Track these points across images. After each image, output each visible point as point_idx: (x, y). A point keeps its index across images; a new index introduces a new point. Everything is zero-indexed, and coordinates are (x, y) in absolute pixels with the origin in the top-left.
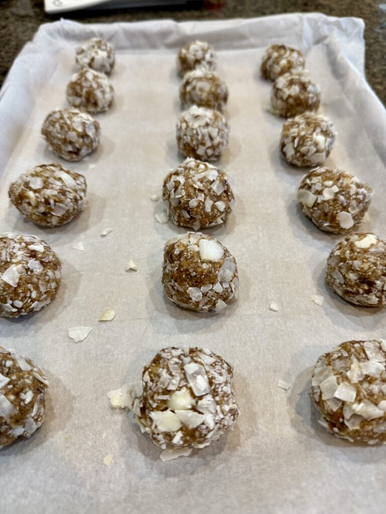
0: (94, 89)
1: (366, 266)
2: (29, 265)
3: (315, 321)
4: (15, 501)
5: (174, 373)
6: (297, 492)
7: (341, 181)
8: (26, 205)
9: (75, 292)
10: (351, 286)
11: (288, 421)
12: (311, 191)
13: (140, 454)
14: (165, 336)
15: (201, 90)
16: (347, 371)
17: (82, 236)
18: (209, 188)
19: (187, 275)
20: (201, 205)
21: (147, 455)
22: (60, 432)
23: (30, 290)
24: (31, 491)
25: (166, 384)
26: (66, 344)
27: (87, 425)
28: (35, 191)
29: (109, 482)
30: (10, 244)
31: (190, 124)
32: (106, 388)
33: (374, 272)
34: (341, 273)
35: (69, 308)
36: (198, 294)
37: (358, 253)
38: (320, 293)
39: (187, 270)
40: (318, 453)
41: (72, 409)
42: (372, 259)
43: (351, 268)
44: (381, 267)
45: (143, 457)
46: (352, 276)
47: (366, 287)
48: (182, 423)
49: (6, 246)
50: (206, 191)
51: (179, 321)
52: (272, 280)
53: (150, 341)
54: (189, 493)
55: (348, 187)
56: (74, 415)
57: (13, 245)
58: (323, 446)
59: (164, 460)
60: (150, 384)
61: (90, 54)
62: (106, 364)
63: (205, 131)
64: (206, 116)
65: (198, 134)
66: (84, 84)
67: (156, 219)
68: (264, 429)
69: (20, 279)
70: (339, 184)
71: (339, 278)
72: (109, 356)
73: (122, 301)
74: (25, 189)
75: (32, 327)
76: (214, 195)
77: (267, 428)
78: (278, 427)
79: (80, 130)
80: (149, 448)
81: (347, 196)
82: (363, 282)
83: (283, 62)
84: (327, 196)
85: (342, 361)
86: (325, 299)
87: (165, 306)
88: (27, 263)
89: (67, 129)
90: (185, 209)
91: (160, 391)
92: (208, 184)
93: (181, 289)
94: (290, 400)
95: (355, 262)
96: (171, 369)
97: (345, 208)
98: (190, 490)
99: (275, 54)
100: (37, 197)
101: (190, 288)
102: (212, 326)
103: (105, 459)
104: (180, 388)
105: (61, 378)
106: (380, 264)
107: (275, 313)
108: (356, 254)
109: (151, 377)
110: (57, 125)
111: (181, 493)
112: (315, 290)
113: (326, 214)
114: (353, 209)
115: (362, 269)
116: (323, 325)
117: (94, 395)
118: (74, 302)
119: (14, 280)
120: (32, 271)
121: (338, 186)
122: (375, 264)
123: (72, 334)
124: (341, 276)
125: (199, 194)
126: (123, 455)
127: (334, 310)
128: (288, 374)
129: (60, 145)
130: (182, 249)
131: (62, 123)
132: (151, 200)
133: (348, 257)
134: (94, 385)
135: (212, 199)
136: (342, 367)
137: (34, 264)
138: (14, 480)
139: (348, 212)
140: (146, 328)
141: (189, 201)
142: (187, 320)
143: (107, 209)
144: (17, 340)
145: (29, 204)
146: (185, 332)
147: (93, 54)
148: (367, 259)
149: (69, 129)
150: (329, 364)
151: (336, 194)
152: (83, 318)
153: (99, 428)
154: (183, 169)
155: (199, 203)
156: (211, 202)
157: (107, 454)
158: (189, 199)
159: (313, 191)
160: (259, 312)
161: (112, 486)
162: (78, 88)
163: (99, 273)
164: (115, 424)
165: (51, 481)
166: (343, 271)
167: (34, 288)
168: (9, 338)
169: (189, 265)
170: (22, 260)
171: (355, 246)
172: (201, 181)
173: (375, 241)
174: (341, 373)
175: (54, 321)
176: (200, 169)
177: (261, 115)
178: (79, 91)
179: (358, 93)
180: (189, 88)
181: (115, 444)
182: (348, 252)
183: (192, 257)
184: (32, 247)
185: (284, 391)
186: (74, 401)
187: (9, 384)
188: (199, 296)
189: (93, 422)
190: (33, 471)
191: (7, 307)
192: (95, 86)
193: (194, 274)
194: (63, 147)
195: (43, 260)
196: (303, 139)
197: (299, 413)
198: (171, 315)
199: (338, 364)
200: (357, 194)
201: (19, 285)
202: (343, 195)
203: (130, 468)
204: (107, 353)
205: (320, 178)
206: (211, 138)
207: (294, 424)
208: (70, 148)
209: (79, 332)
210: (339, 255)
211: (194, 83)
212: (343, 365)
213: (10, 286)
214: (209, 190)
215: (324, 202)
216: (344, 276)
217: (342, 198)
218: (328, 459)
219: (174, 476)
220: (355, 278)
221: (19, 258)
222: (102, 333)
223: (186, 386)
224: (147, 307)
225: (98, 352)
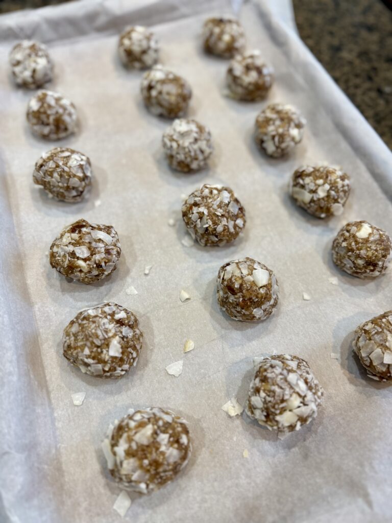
0: (61, 115)
1: (370, 254)
2: (124, 334)
3: (338, 300)
4: (200, 507)
5: (283, 387)
6: (378, 430)
7: (329, 178)
8: (79, 274)
9: (152, 334)
10: (360, 269)
11: (347, 381)
12: (305, 189)
13: (264, 441)
14: (240, 348)
15: (168, 94)
16: (386, 342)
17: (129, 280)
18: (227, 210)
19: (251, 302)
20: (226, 228)
21: (269, 440)
22: (204, 449)
23: (130, 353)
24: (207, 497)
25: (281, 396)
26: (170, 381)
27: (219, 436)
28: (85, 260)
29: (255, 468)
30: (99, 322)
31: (181, 142)
32: (218, 404)
33: (376, 256)
34: (351, 260)
35: (156, 350)
36: (260, 312)
37: (362, 243)
38: (334, 275)
39: (250, 299)
40: (376, 397)
41: (202, 430)
42: (373, 247)
43: (358, 256)
44: (380, 252)
45: (267, 442)
46: (360, 262)
47: (372, 268)
48: (298, 416)
49: (97, 325)
50: (226, 215)
51: (244, 332)
52: (296, 274)
53: (230, 356)
54: (312, 455)
55: (336, 182)
56: (206, 433)
57: (102, 322)
58: (376, 391)
59: (282, 439)
60: (268, 399)
61: (30, 66)
62: (209, 386)
63: (196, 147)
64: (191, 131)
65: (190, 151)
66: (49, 112)
67: (183, 245)
68: (334, 392)
69: (122, 348)
70: (329, 182)
71: (349, 264)
72: (207, 378)
73: (193, 329)
74: (72, 259)
75: (135, 377)
76: (233, 215)
77: (335, 390)
78: (342, 387)
79: (80, 175)
80: (267, 434)
81: (336, 190)
82: (369, 265)
83: (226, 38)
84: (321, 194)
85: (379, 336)
86: (339, 280)
87: (228, 323)
88: (121, 332)
89: (67, 177)
90: (213, 234)
91: (279, 402)
92: (226, 207)
93: (247, 313)
94: (342, 365)
95: (362, 251)
96: (280, 385)
97: (336, 201)
98: (311, 453)
99: (217, 30)
100: (89, 264)
101: (255, 310)
102: (269, 327)
103: (244, 454)
104: (291, 395)
105: (181, 409)
106: (380, 249)
107: (308, 302)
108: (360, 245)
109: (266, 393)
110: (56, 175)
111: (306, 457)
112: (328, 273)
113: (321, 208)
114: (342, 199)
115: (368, 256)
116: (344, 301)
117: (213, 413)
118: (156, 343)
119: (118, 351)
120: (127, 338)
121: (328, 184)
122: (376, 250)
123: (171, 372)
124: (350, 262)
125: (222, 219)
126: (253, 446)
127: (347, 286)
128: (334, 347)
129: (62, 193)
130: (240, 282)
131: (60, 171)
132: (169, 225)
133: (355, 248)
134: (208, 405)
135: (232, 220)
136: (381, 340)
137: (125, 330)
138: (191, 494)
139: (338, 202)
140: (223, 346)
141: (216, 228)
142: (250, 329)
143: (136, 246)
144: (129, 393)
145: (81, 271)
146: (252, 340)
147: (33, 65)
148: (370, 247)
149: (70, 176)
150: (370, 339)
151: (328, 191)
152: (171, 355)
153: (228, 435)
154: (200, 198)
155: (224, 227)
156: (232, 223)
157: (244, 450)
158: (216, 226)
159: (308, 190)
160: (298, 305)
161: (258, 469)
162: (43, 117)
163: (162, 311)
164: (237, 427)
165: (216, 484)
166: (352, 258)
167: (133, 350)
168: (122, 393)
169: (251, 294)
170: (116, 332)
171: (357, 237)
172: (220, 206)
173: (370, 231)
174: (382, 345)
175: (150, 365)
176: (215, 195)
177: (222, 103)
178: (45, 120)
179: (305, 66)
180: (154, 93)
181: (245, 441)
182: (353, 244)
183: (251, 287)
184: (117, 317)
185: (336, 360)
186: (200, 423)
187: (170, 437)
188: (261, 313)
189: (222, 433)
190: (200, 483)
191: (118, 373)
192: (61, 111)
193: (257, 300)
194: (66, 194)
195: (130, 323)
196: (282, 137)
197: (351, 372)
198: (236, 329)
199: (377, 337)
200: (343, 186)
201: (123, 353)
202: (333, 190)
203: (263, 453)
204: (204, 377)
205: (311, 178)
206: (202, 152)
207: (351, 381)
208: (74, 193)
209: (175, 368)
210: (347, 247)
211: (159, 87)
212: (381, 338)
213: (116, 358)
214: (228, 212)
215: (319, 199)
216: (353, 262)
217: (333, 193)
218: (384, 400)
219: (294, 446)
220: (363, 263)
221: (113, 331)
222: (192, 362)
223: (294, 392)
224: (215, 329)
225: (197, 378)
